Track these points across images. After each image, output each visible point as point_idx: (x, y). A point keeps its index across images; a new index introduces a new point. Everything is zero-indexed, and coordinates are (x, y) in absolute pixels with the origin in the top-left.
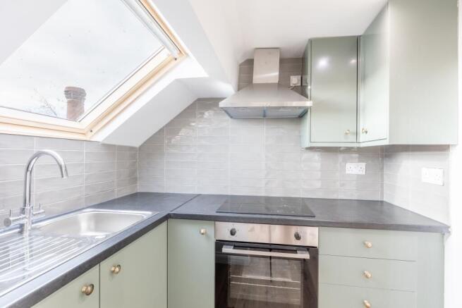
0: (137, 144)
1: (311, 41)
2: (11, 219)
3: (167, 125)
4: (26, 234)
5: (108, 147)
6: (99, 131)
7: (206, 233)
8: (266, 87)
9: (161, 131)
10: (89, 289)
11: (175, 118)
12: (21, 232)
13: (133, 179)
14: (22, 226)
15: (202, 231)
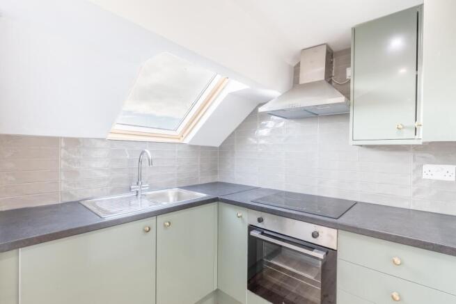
0: (217, 144)
1: (354, 30)
2: (132, 187)
3: (237, 129)
4: (139, 196)
5: (194, 148)
6: (187, 135)
7: (241, 217)
8: (311, 86)
9: (233, 133)
10: (148, 229)
11: (243, 122)
12: (137, 195)
13: (215, 171)
14: (137, 192)
15: (239, 215)
